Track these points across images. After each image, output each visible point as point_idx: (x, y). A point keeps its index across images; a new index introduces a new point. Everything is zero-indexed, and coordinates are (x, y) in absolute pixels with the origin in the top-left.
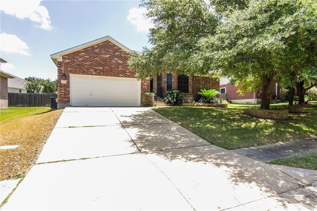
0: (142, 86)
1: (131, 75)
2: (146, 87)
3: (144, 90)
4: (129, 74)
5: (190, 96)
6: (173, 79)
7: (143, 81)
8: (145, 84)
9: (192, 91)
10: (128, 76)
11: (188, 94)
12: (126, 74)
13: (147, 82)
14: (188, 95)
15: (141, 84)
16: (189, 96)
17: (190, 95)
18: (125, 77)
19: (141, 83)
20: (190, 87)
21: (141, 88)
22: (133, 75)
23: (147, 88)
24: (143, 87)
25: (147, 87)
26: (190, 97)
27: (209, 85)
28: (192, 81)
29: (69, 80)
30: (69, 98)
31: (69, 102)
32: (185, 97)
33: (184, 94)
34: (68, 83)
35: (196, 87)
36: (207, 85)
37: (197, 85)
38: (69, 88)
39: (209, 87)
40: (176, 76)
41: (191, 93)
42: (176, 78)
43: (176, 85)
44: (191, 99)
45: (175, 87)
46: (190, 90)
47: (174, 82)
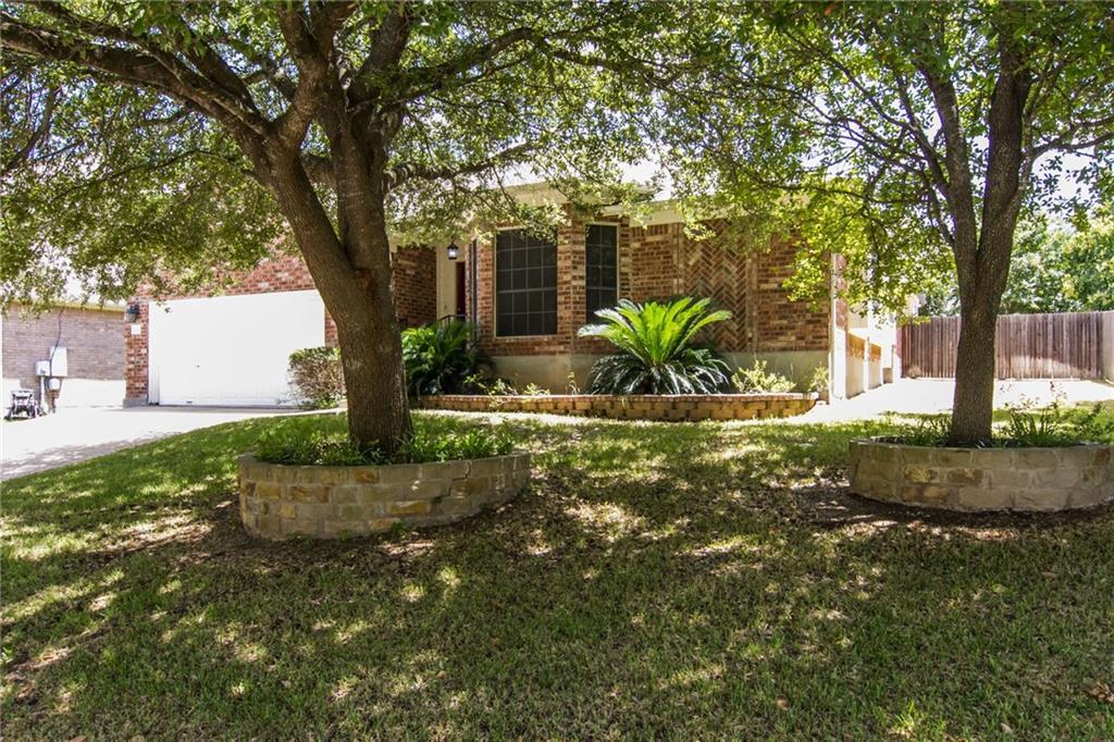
1: (292, 278)
4: (287, 274)
5: (562, 348)
6: (478, 267)
11: (545, 338)
12: (278, 279)
14: (548, 343)
16: (552, 348)
17: (560, 343)
18: (276, 289)
20: (564, 298)
22: (298, 278)
26: (558, 357)
29: (148, 321)
30: (146, 380)
31: (147, 393)
32: (532, 359)
33: (526, 344)
34: (145, 330)
35: (645, 294)
36: (723, 271)
37: (653, 278)
38: (146, 347)
39: (736, 284)
40: (482, 251)
41: (564, 333)
42: (485, 260)
43: (483, 299)
44: (565, 367)
45: (480, 311)
46: (563, 318)
47: (478, 281)
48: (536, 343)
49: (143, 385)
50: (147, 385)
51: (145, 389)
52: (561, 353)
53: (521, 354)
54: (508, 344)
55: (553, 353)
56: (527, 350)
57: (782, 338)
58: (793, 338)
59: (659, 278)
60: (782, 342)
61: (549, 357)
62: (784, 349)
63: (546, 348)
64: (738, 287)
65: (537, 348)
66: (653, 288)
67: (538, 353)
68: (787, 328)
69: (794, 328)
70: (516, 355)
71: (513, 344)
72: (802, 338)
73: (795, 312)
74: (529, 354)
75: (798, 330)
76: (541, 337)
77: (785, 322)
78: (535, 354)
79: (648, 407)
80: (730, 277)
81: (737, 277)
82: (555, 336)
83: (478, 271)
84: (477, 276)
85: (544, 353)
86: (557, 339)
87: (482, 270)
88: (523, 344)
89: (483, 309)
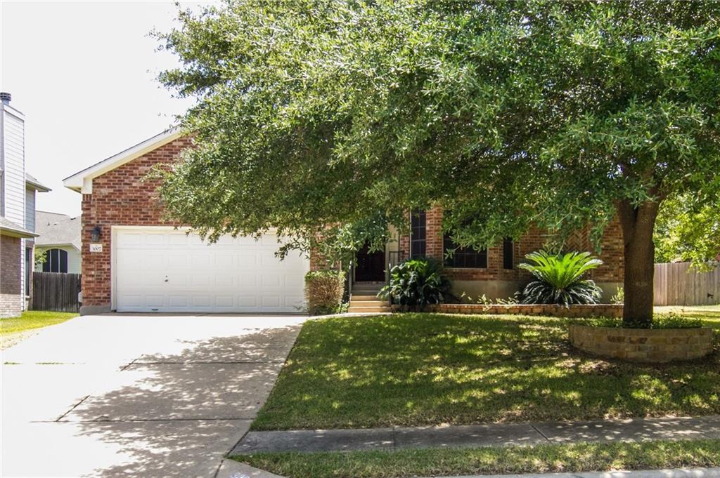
0: (313, 250)
3: (321, 262)
5: (492, 276)
6: (428, 222)
9: (500, 260)
11: (481, 270)
14: (483, 273)
16: (485, 277)
17: (491, 274)
21: (311, 256)
24: (318, 253)
26: (489, 282)
27: (581, 235)
29: (110, 241)
30: (108, 290)
31: (109, 301)
32: (471, 282)
33: (467, 273)
34: (107, 249)
35: (528, 246)
36: (574, 236)
37: (534, 237)
38: (109, 263)
39: (582, 244)
40: (435, 212)
41: (493, 267)
42: (437, 218)
43: (436, 243)
44: (494, 288)
45: (433, 250)
46: (492, 258)
47: (429, 231)
48: (474, 273)
49: (105, 295)
50: (109, 295)
51: (108, 298)
52: (491, 279)
53: (463, 279)
54: (454, 273)
55: (486, 279)
56: (468, 277)
57: (606, 275)
58: (612, 276)
59: (536, 237)
60: (606, 277)
61: (483, 282)
62: (607, 281)
63: (482, 276)
64: (583, 246)
65: (474, 276)
66: (533, 243)
67: (476, 279)
68: (609, 270)
69: (612, 270)
70: (460, 279)
71: (458, 273)
72: (616, 276)
73: (613, 261)
74: (468, 280)
75: (615, 271)
76: (478, 269)
77: (608, 267)
78: (473, 279)
79: (578, 311)
80: (578, 240)
81: (582, 240)
82: (485, 269)
83: (429, 225)
84: (428, 228)
85: (480, 279)
86: (487, 271)
87: (435, 225)
88: (465, 273)
89: (435, 249)
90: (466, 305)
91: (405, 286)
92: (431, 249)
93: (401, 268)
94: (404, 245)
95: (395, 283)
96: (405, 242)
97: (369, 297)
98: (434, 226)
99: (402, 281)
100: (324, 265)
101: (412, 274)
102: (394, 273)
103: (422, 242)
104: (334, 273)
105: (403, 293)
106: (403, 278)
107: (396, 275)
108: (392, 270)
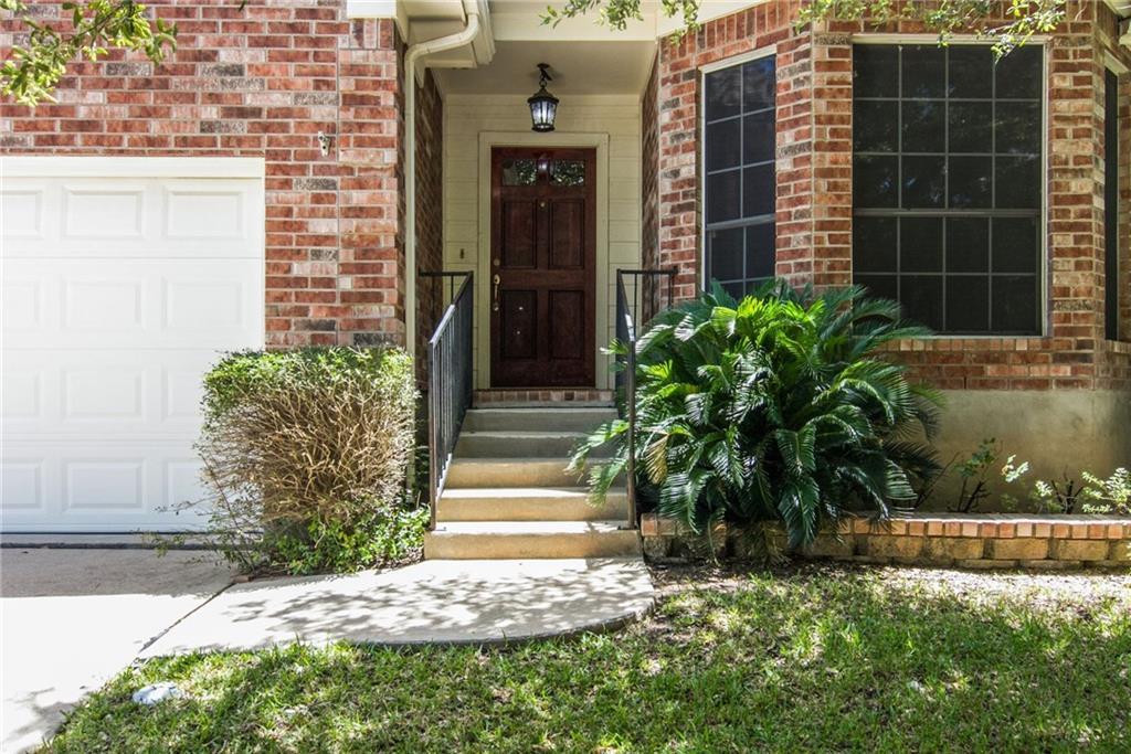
0: (278, 255)
1: (123, 112)
2: (330, 268)
3: (316, 313)
4: (98, 97)
5: (1066, 371)
6: (786, 139)
7: (299, 194)
8: (320, 226)
9: (1099, 295)
10: (83, 126)
11: (1022, 344)
13: (359, 197)
14: (1027, 358)
15: (270, 226)
16: (1037, 372)
17: (1061, 359)
19: (269, 211)
20: (1066, 241)
21: (270, 282)
22: (149, 113)
23: (346, 283)
24: (299, 269)
25: (346, 269)
28: (1087, 148)
32: (978, 396)
33: (960, 357)
40: (819, 93)
41: (1071, 332)
42: (830, 120)
43: (822, 226)
44: (1077, 421)
45: (811, 259)
46: (1065, 292)
47: (791, 176)
48: (989, 358)
52: (1064, 383)
55: (1042, 384)
56: (966, 375)
61: (1030, 394)
63: (1021, 371)
65: (990, 370)
67: (996, 384)
74: (964, 385)
76: (1004, 339)
78: (984, 385)
82: (1036, 340)
83: (791, 150)
84: (783, 165)
85: (1016, 383)
86: (1046, 346)
87: (818, 147)
88: (948, 358)
89: (818, 252)
90: (1024, 524)
91: (713, 428)
92: (802, 253)
93: (685, 333)
94: (674, 245)
95: (658, 410)
96: (680, 232)
97: (534, 467)
98: (814, 154)
99: (696, 401)
100: (330, 326)
101: (750, 365)
102: (649, 357)
103: (754, 230)
104: (352, 362)
105: (705, 465)
106: (702, 384)
107: (662, 371)
108: (640, 346)
